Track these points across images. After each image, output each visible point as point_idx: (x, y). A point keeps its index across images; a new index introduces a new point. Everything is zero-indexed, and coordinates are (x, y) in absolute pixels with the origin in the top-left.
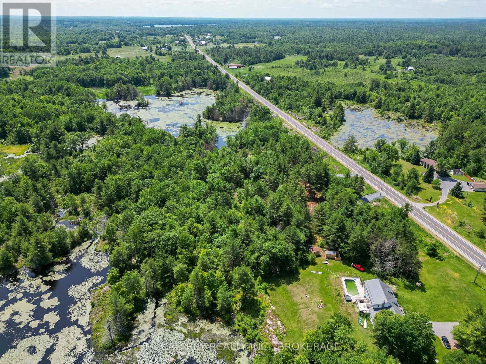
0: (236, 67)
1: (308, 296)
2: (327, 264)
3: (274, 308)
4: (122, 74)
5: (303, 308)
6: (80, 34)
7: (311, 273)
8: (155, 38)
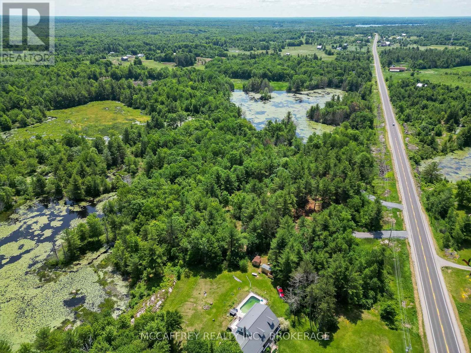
0: (398, 70)
1: (205, 295)
2: (256, 276)
3: (170, 290)
4: (268, 70)
5: (191, 302)
6: (278, 33)
7: (232, 278)
8: (341, 38)
